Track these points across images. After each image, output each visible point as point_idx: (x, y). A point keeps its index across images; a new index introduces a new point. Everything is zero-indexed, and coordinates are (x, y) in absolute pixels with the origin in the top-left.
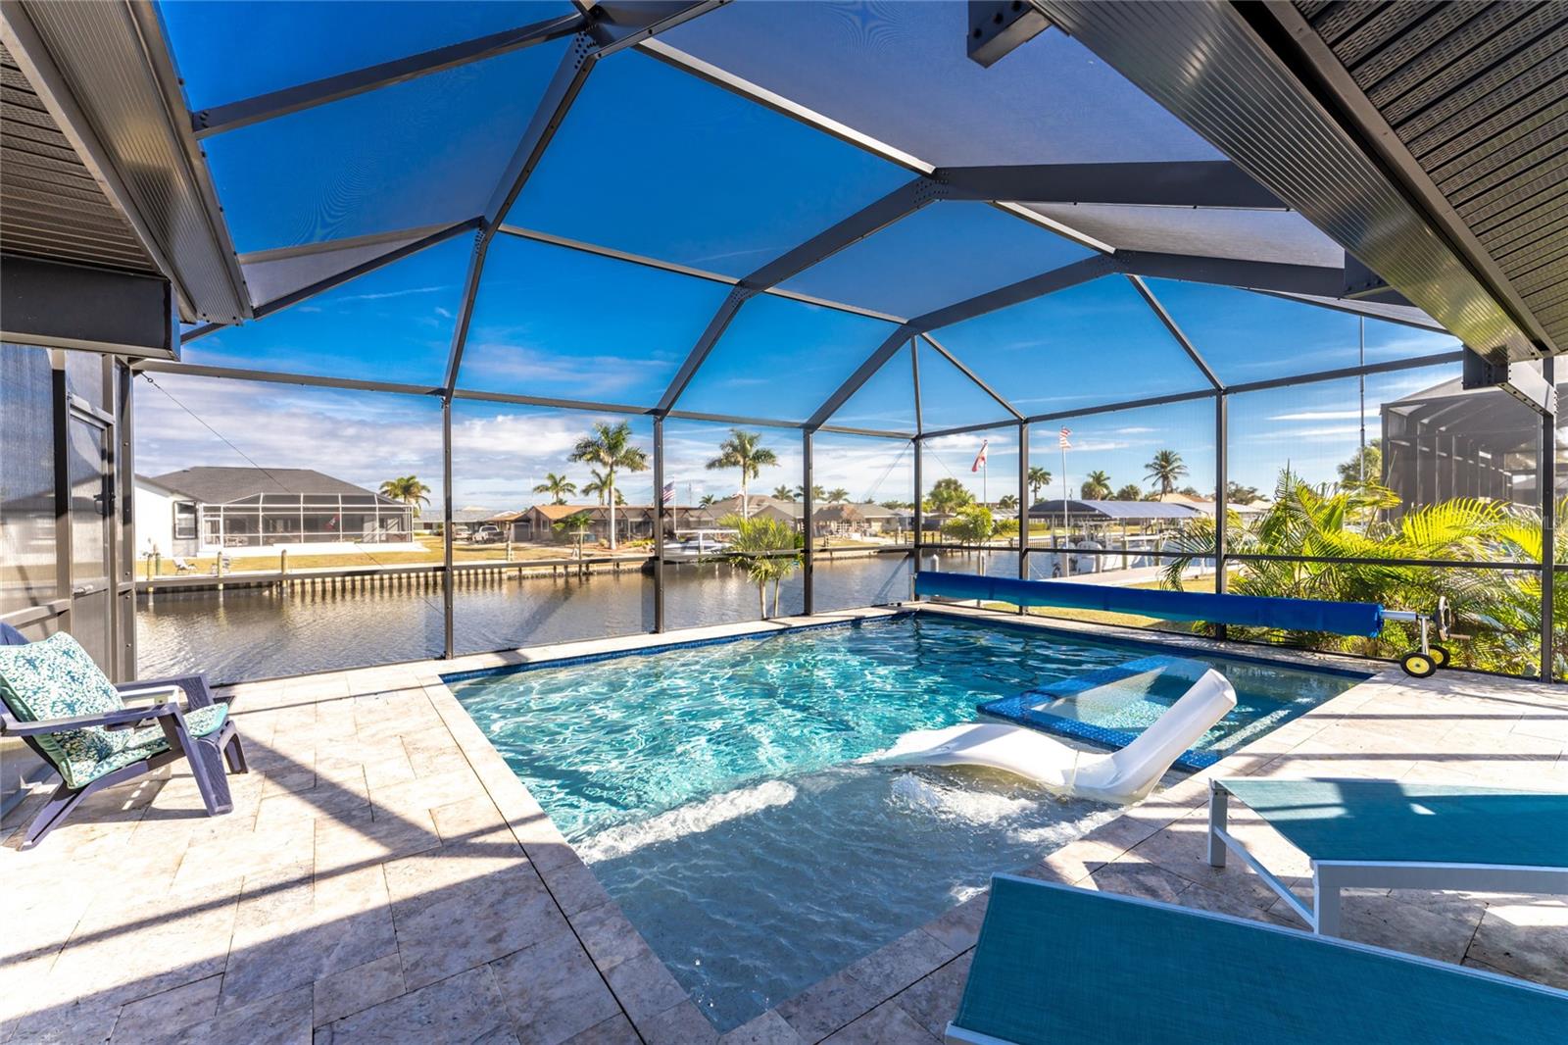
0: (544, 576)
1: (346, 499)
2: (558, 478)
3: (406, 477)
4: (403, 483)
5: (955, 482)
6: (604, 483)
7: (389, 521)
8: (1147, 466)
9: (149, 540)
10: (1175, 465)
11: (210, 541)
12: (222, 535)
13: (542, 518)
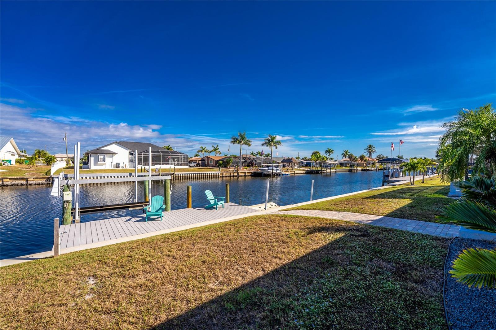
0: (228, 176)
1: (162, 152)
2: (204, 148)
3: (167, 146)
4: (167, 148)
6: (216, 150)
7: (175, 159)
8: (365, 149)
9: (123, 163)
10: (373, 149)
11: (139, 164)
12: (142, 162)
13: (210, 160)
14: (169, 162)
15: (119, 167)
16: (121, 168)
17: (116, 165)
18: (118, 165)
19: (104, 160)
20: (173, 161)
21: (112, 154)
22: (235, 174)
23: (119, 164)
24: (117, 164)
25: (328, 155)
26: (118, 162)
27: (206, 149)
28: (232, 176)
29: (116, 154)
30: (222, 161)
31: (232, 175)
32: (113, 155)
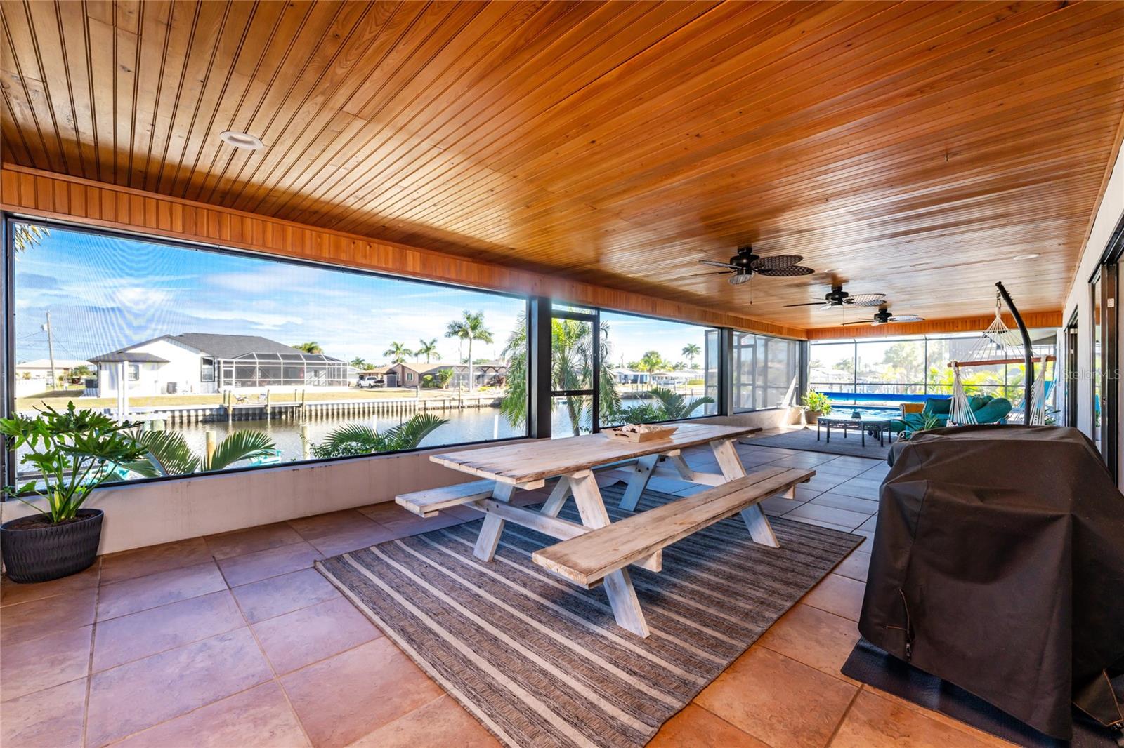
0: (438, 408)
2: (399, 346)
3: (309, 342)
4: (308, 347)
5: (657, 353)
6: (428, 349)
7: (320, 372)
9: (187, 382)
11: (227, 383)
12: (234, 379)
13: (407, 372)
14: (305, 380)
15: (174, 391)
16: (179, 393)
17: (168, 386)
18: (172, 388)
19: (136, 376)
20: (315, 375)
21: (157, 361)
22: (455, 403)
23: (174, 384)
24: (171, 386)
25: (689, 357)
26: (173, 381)
27: (403, 348)
28: (447, 408)
29: (167, 362)
30: (430, 374)
31: (447, 404)
32: (160, 364)
